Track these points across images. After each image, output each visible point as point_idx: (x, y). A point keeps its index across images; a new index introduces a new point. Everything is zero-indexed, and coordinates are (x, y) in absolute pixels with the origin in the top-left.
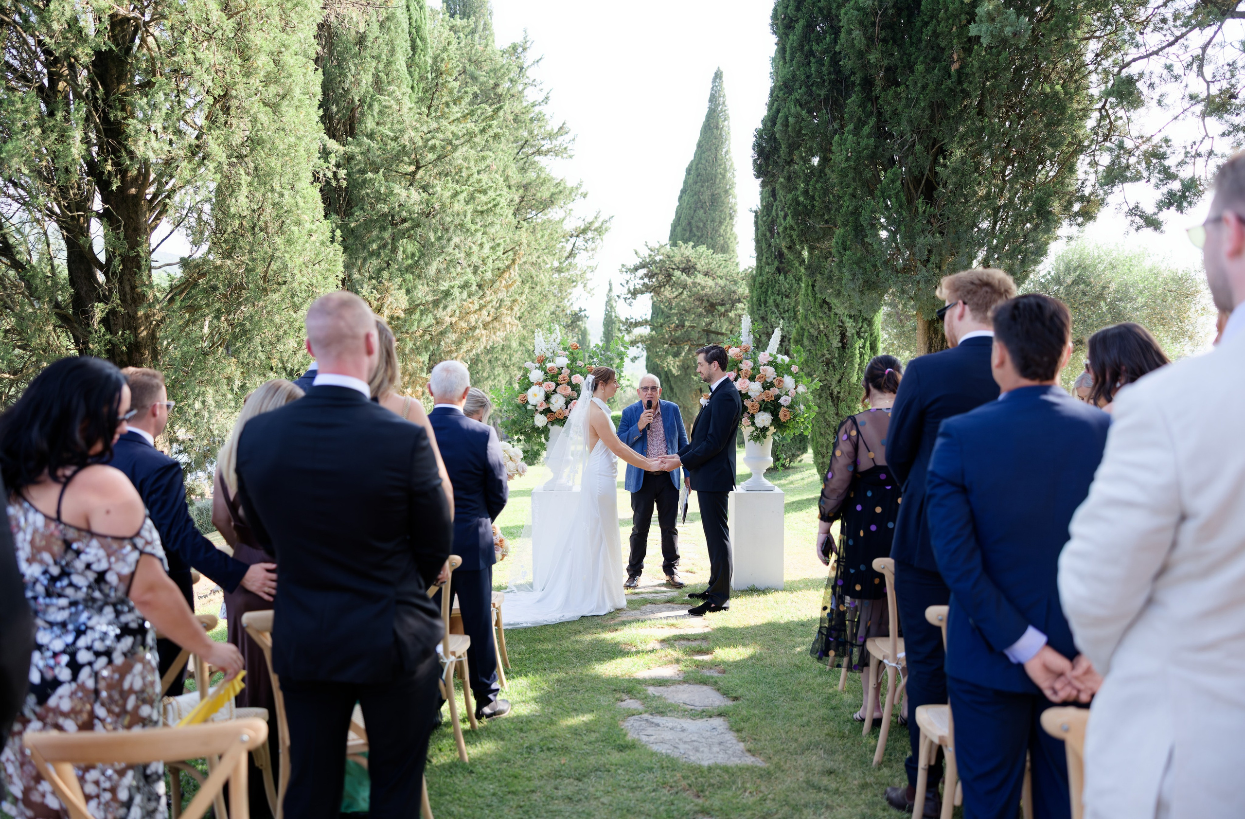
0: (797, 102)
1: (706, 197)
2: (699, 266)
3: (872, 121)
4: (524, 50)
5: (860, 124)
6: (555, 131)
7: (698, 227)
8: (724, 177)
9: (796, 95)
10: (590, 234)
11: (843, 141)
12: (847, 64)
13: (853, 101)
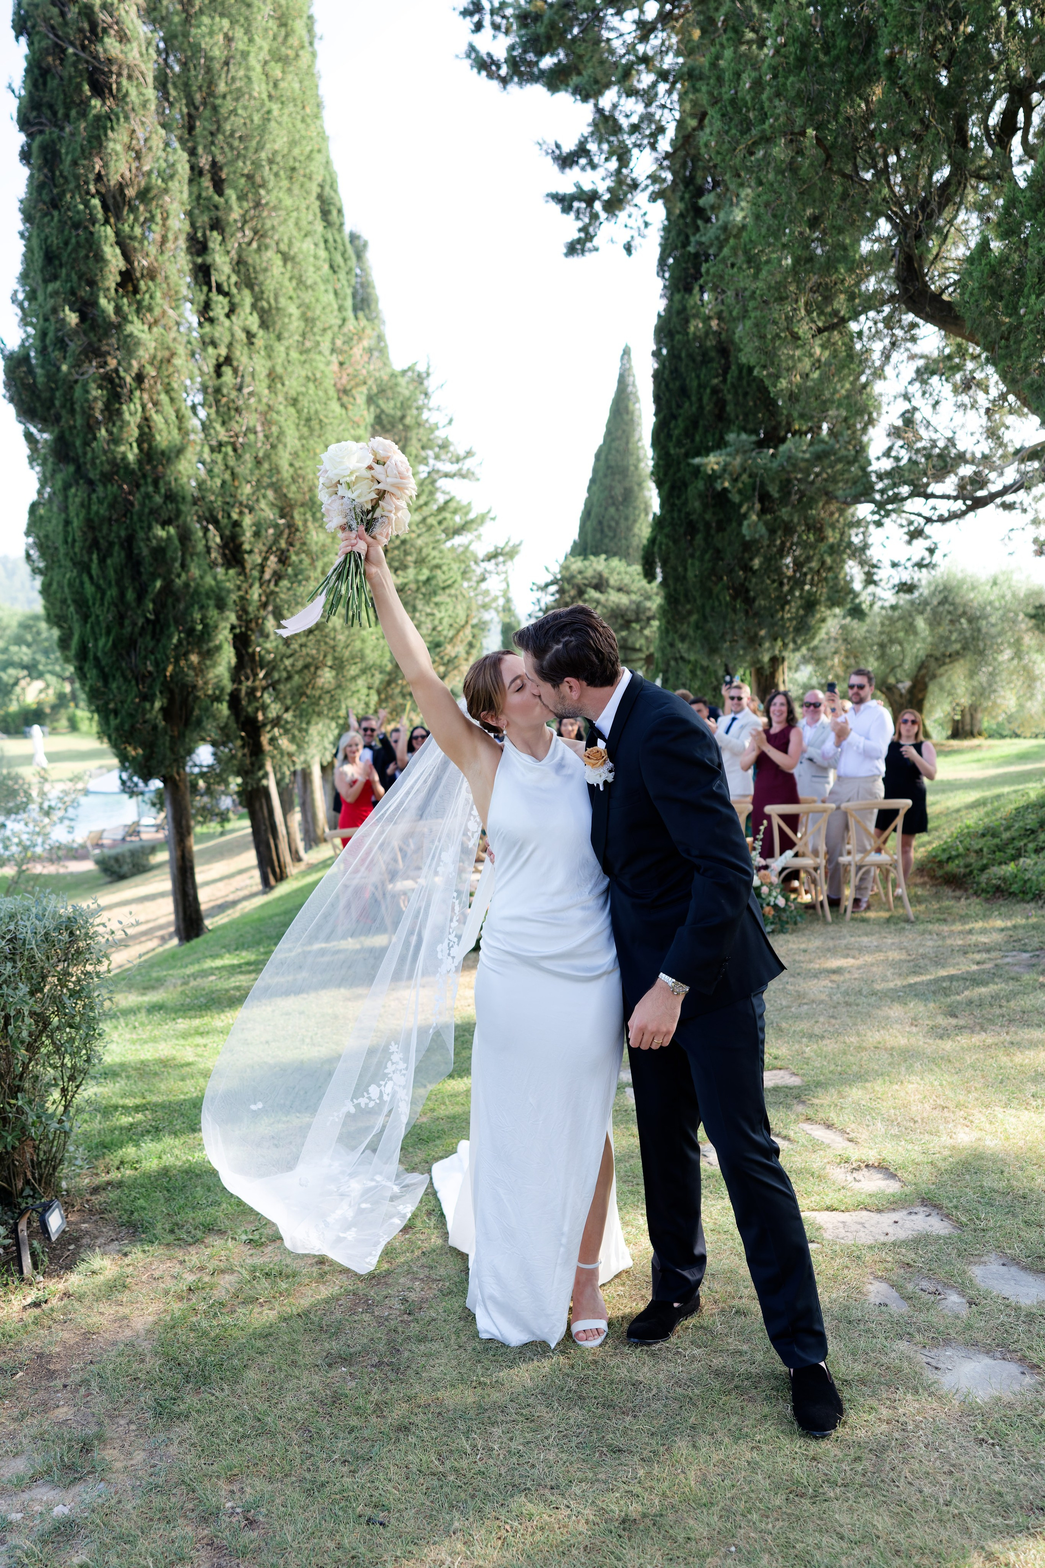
0: (667, 536)
1: (618, 491)
2: (612, 582)
3: (710, 552)
4: (428, 375)
5: (704, 552)
6: (462, 453)
7: (610, 527)
8: (636, 467)
9: (667, 530)
10: (501, 559)
11: (693, 565)
12: (694, 517)
13: (699, 538)
